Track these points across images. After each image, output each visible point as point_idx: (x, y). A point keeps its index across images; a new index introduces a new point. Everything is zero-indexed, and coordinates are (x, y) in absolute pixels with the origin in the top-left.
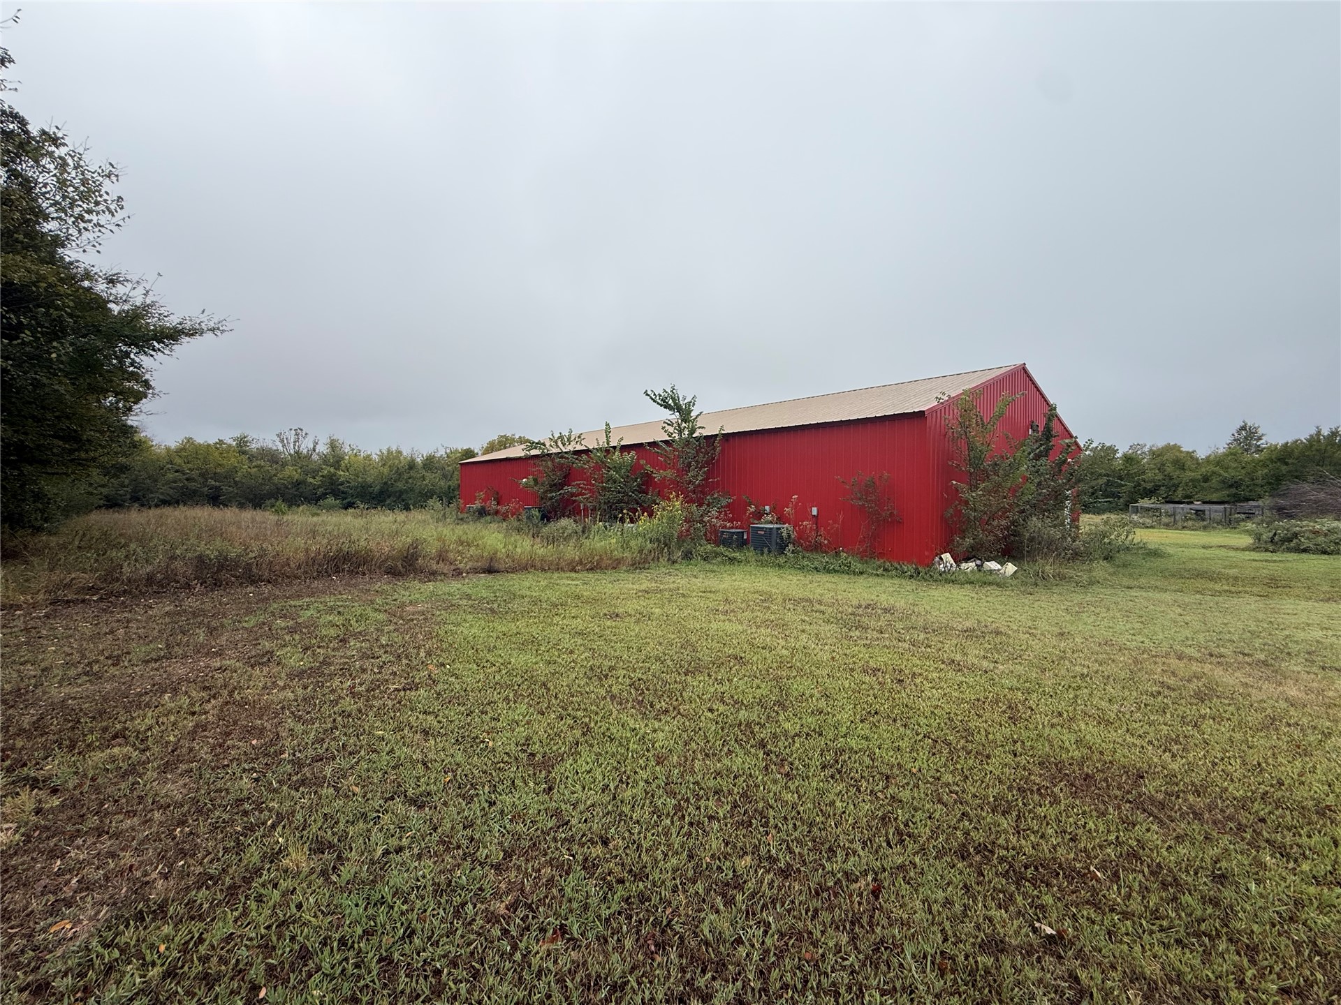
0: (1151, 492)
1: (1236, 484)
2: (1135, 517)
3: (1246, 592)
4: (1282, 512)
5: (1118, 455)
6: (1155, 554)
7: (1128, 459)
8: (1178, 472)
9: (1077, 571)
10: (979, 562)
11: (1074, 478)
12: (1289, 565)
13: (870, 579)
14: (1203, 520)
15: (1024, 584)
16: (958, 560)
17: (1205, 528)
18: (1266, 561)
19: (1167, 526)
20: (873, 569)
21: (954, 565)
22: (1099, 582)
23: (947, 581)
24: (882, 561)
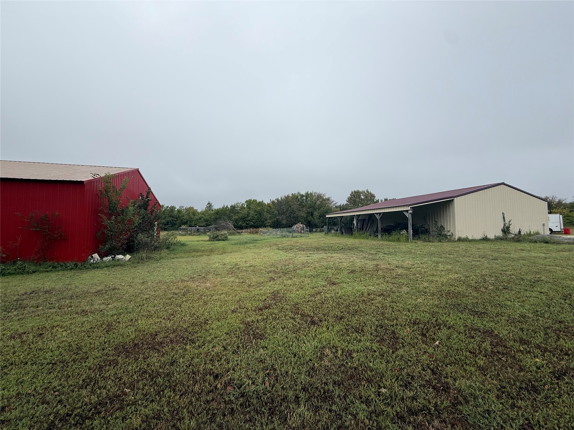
0: (186, 223)
1: (207, 221)
2: (180, 232)
3: (205, 255)
4: (217, 229)
5: (176, 210)
6: (183, 245)
7: (179, 211)
8: (193, 216)
9: (156, 255)
10: (113, 256)
11: (157, 218)
12: (216, 245)
13: (41, 275)
14: (199, 232)
15: (133, 263)
16: (102, 257)
17: (199, 235)
18: (211, 244)
19: (189, 234)
20: (45, 268)
21: (99, 258)
22: (163, 258)
23: (94, 268)
24: (52, 262)
